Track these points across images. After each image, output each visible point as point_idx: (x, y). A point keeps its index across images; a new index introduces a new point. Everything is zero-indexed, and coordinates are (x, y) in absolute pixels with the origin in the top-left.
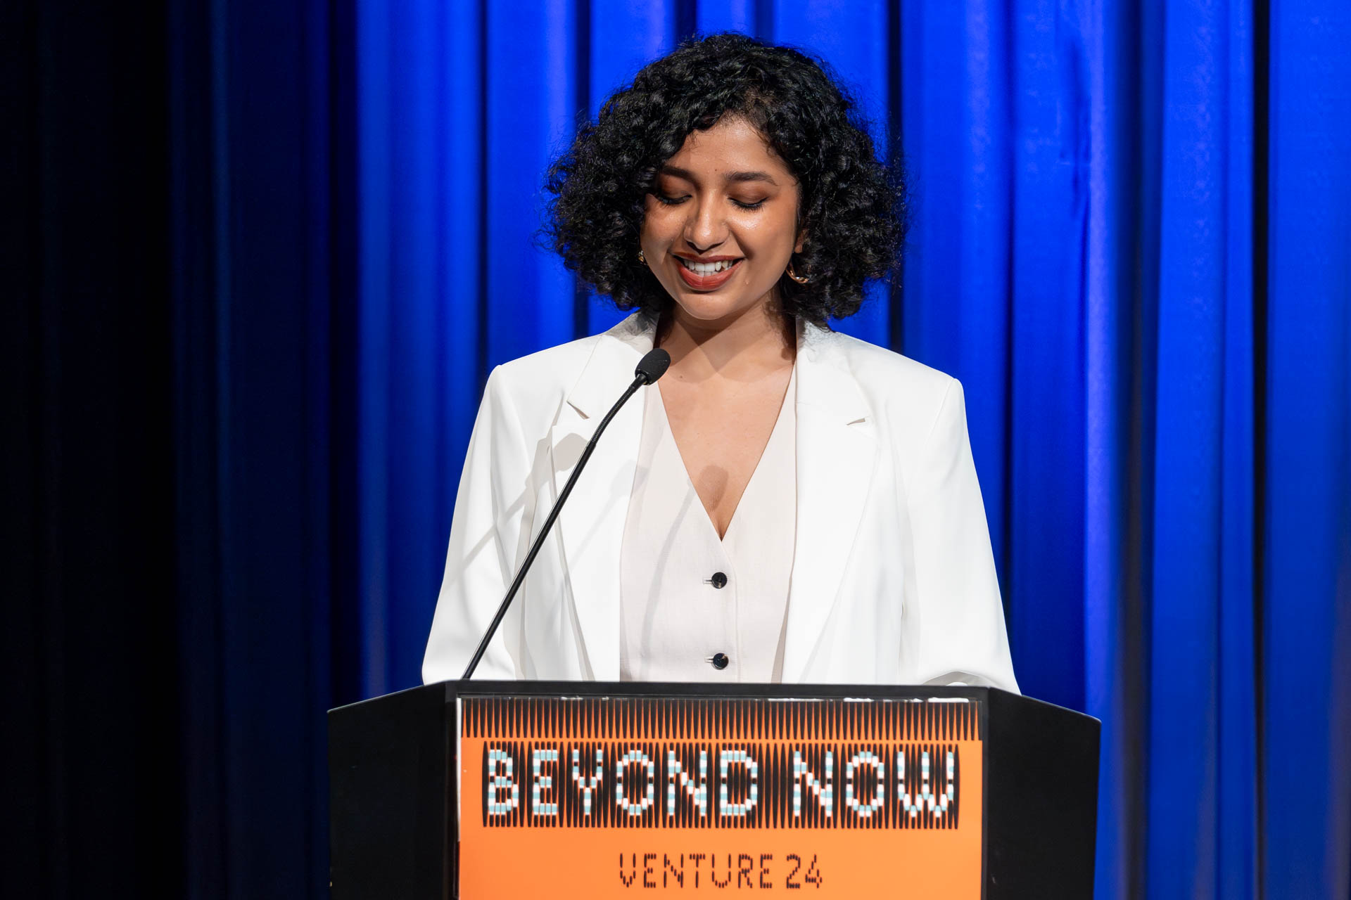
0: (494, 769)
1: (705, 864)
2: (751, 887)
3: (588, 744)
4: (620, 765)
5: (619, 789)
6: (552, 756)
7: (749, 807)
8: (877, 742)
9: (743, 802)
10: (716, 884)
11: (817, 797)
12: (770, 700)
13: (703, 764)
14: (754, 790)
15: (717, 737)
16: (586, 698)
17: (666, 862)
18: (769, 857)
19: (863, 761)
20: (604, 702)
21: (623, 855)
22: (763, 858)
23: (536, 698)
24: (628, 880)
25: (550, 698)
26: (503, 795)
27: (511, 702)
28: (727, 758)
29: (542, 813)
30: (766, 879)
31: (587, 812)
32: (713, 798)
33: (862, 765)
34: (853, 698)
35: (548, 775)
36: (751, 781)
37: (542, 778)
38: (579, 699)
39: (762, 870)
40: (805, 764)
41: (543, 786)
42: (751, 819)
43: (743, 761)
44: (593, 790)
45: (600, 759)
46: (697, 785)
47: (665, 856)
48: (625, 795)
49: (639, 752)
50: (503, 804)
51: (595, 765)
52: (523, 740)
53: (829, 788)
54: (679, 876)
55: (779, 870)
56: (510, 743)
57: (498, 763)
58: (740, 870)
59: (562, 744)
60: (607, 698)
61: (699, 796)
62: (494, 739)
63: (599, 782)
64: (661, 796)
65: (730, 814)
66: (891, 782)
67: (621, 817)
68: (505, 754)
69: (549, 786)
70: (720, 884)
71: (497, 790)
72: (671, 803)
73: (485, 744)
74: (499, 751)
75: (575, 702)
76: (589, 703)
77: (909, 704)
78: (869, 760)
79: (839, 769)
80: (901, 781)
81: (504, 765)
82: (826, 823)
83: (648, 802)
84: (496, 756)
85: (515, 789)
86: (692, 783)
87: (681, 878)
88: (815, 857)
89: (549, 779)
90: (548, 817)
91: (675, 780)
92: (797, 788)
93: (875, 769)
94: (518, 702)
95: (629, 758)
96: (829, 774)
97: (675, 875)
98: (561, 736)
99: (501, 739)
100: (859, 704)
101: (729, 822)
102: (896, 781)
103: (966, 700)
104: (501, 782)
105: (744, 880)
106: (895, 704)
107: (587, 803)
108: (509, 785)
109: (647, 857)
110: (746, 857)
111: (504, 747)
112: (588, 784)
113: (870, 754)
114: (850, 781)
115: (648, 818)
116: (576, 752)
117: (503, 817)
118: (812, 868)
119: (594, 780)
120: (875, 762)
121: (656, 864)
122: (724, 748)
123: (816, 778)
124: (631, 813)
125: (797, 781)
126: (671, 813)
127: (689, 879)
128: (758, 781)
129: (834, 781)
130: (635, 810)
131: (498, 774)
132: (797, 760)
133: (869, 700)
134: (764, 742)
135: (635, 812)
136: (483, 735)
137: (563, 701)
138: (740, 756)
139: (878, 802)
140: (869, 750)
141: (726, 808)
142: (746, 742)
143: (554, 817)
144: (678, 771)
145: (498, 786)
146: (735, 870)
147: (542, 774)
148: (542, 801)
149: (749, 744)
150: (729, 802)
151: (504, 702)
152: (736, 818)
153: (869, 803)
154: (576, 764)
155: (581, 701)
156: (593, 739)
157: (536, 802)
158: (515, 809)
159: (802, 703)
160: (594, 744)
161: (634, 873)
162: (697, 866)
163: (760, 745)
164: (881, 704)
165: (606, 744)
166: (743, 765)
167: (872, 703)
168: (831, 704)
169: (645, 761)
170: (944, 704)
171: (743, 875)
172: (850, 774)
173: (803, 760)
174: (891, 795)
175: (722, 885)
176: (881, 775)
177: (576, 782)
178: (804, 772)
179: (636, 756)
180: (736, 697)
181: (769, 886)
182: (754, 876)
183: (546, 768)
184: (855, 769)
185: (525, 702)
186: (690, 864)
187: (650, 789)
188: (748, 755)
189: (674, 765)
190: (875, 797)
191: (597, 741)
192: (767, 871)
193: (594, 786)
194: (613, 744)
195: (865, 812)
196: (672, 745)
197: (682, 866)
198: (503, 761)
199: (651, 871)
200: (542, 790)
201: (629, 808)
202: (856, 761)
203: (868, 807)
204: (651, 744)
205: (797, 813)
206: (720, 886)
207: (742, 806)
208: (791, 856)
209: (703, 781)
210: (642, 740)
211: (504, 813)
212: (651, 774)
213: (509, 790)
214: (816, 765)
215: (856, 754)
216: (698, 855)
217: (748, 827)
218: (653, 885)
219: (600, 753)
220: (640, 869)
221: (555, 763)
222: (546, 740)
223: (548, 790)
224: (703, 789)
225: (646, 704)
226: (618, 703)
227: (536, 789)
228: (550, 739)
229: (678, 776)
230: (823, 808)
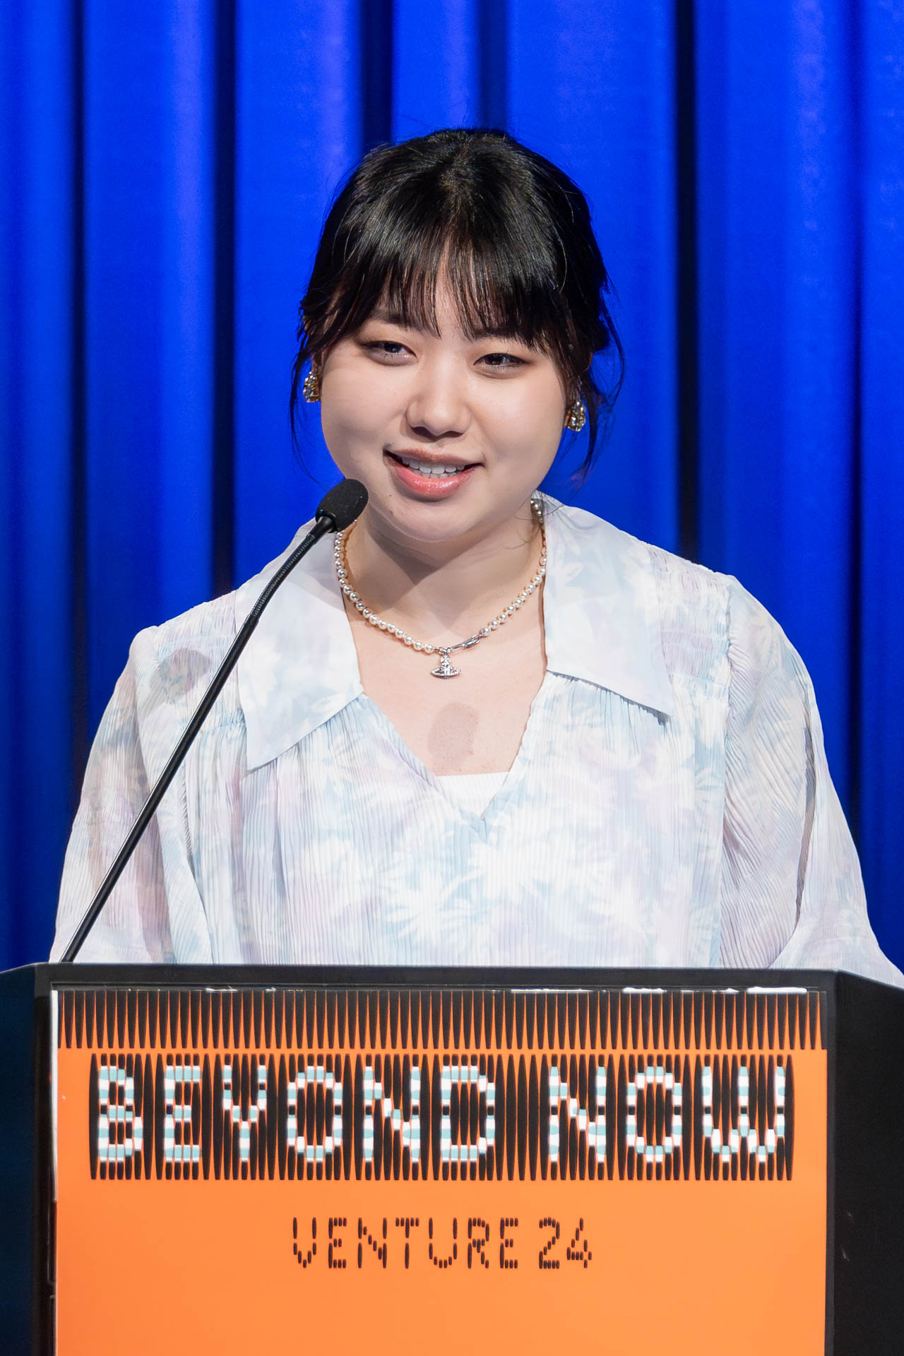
0: (107, 1094)
1: (419, 1233)
2: (487, 1266)
3: (245, 1057)
4: (292, 1087)
5: (292, 1123)
6: (193, 1074)
7: (483, 1149)
8: (672, 1051)
9: (474, 1142)
10: (435, 1263)
11: (583, 1134)
12: (514, 991)
13: (415, 1086)
14: (490, 1123)
15: (436, 1046)
16: (243, 989)
17: (362, 1230)
18: (514, 1223)
19: (650, 1079)
20: (268, 996)
21: (298, 1220)
22: (504, 1224)
23: (169, 990)
24: (304, 1257)
25: (188, 990)
26: (119, 1133)
27: (132, 995)
28: (450, 1077)
29: (178, 1159)
30: (509, 1255)
31: (245, 1157)
32: (430, 1136)
33: (650, 1086)
34: (636, 988)
35: (187, 1103)
36: (485, 1111)
37: (177, 1108)
38: (232, 990)
39: (503, 1241)
40: (565, 1086)
41: (179, 1119)
42: (486, 1167)
43: (473, 1081)
44: (253, 1125)
45: (262, 1079)
46: (406, 1118)
47: (360, 1222)
48: (300, 1133)
49: (321, 1069)
50: (120, 1146)
51: (256, 1088)
52: (149, 1052)
53: (601, 1120)
54: (380, 1250)
55: (527, 1241)
56: (130, 1056)
57: (112, 1085)
58: (471, 1241)
59: (206, 1057)
60: (274, 989)
61: (410, 1133)
62: (106, 1050)
63: (261, 1113)
64: (353, 1133)
65: (454, 1159)
66: (692, 1110)
67: (293, 1166)
68: (123, 1072)
69: (188, 1119)
70: (441, 1262)
71: (112, 1125)
72: (368, 1144)
73: (94, 1057)
74: (114, 1068)
75: (227, 995)
76: (247, 996)
77: (719, 996)
78: (659, 1080)
79: (616, 1092)
80: (707, 1110)
81: (122, 1089)
82: (597, 1172)
83: (333, 1142)
84: (109, 1075)
85: (138, 1124)
86: (398, 1113)
87: (383, 1254)
88: (581, 1222)
89: (188, 1108)
90: (186, 1165)
91: (373, 1110)
92: (554, 1121)
93: (669, 1093)
94: (142, 995)
95: (306, 1078)
96: (601, 1100)
97: (375, 1249)
98: (205, 1046)
99: (116, 1051)
100: (645, 996)
101: (454, 1171)
102: (700, 1110)
103: (803, 990)
104: (117, 1114)
105: (476, 1256)
106: (698, 996)
107: (245, 1144)
108: (129, 1117)
109: (332, 1224)
110: (480, 1223)
111: (121, 1062)
112: (245, 1116)
113: (661, 1070)
114: (631, 1111)
115: (335, 1166)
116: (227, 1070)
117: (120, 1165)
118: (577, 1238)
119: (254, 1111)
120: (668, 1081)
121: (347, 1234)
122: (446, 1063)
123: (582, 1106)
124: (309, 1159)
125: (554, 1111)
126: (368, 1157)
127: (395, 1255)
128: (497, 1111)
129: (608, 1111)
130: (315, 1154)
131: (112, 1102)
132: (554, 1079)
133: (659, 991)
134: (505, 1052)
135: (315, 1157)
136: (90, 1046)
137: (208, 994)
138: (469, 1074)
139: (674, 1140)
140: (660, 1064)
141: (450, 1151)
142: (478, 1053)
143: (195, 1165)
144: (378, 1096)
145: (113, 1119)
146: (463, 1242)
147: (178, 1102)
148: (177, 1142)
149: (482, 1057)
150: (454, 1142)
151: (121, 995)
152: (464, 1165)
153: (659, 1143)
154: (227, 1087)
155: (234, 994)
156: (252, 1050)
157: (169, 1142)
158: (137, 1154)
159: (561, 996)
160: (254, 1057)
161: (314, 1246)
162: (407, 1236)
163: (500, 1057)
164: (678, 996)
165: (272, 1057)
166: (474, 1087)
167: (664, 995)
168: (604, 997)
169: (329, 1082)
170: (771, 997)
171: (474, 1250)
172: (632, 1100)
173: (563, 1079)
174: (693, 1131)
175: (444, 1264)
176: (677, 1100)
177: (228, 1113)
178: (564, 1097)
179: (316, 1075)
180: (464, 987)
181: (514, 1264)
182: (492, 1250)
183: (183, 1092)
184: (640, 1093)
185: (153, 995)
186: (396, 1233)
187: (338, 1123)
188: (482, 1072)
189: (372, 1088)
190: (669, 1134)
191: (258, 1053)
192: (510, 1243)
193: (254, 1118)
194: (282, 1057)
195: (654, 1156)
196: (368, 1058)
197: (385, 1236)
198: (120, 1083)
199: (338, 1243)
200: (177, 1125)
201: (305, 1150)
202: (641, 1081)
203: (659, 1148)
204: (338, 1057)
205: (554, 1157)
206: (441, 1267)
207: (473, 1147)
208: (545, 1220)
209: (415, 1111)
210: (325, 1051)
211: (121, 1159)
212: (338, 1101)
213: (129, 1125)
214: (582, 1086)
215: (641, 1070)
216: (407, 1220)
217: (482, 1178)
218: (342, 1264)
219: (262, 1070)
220: (323, 1241)
221: (196, 1085)
222: (183, 1052)
223: (187, 1125)
224: (415, 1122)
225: (331, 996)
226: (289, 996)
227: (169, 1124)
228: (190, 1050)
229: (378, 1104)
230: (592, 1150)
